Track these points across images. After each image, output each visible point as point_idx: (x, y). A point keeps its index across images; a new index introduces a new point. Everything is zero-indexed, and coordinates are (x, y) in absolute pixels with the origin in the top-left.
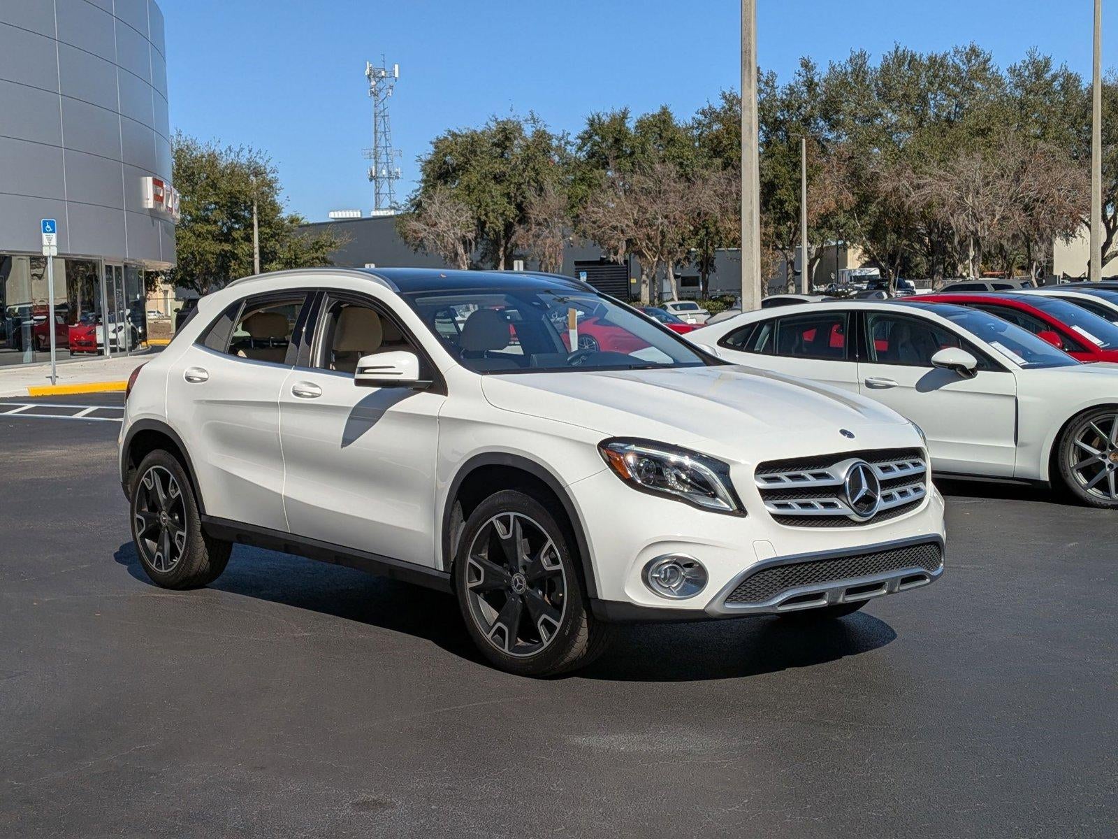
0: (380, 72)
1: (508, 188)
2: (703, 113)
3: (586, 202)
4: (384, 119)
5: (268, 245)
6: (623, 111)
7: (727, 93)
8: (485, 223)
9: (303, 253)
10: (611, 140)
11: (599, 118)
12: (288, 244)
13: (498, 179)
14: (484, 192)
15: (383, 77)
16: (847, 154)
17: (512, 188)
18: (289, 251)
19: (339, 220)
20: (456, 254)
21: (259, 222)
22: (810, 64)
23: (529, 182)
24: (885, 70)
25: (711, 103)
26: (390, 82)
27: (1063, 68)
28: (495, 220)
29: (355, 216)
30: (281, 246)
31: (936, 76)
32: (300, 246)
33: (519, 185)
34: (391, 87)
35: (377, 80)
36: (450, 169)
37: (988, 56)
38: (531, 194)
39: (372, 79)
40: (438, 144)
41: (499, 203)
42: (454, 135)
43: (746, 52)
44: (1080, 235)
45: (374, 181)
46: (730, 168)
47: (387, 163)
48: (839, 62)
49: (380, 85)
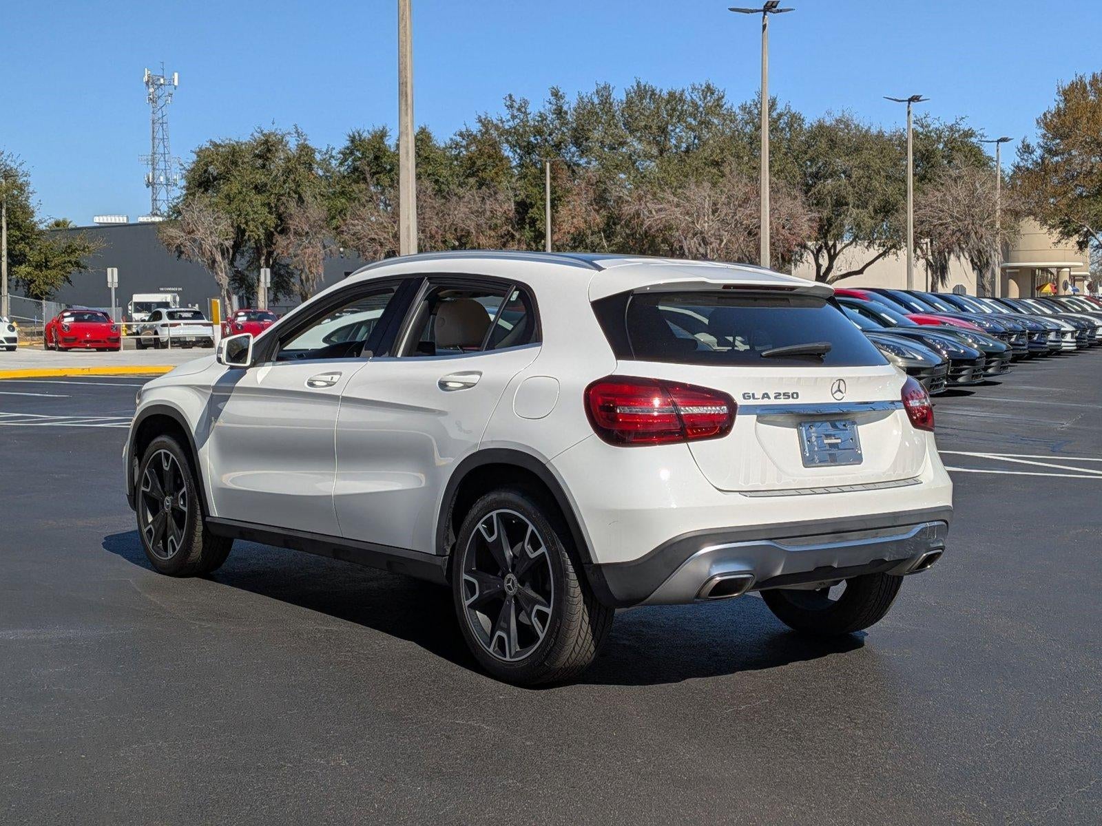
0: (159, 79)
1: (269, 199)
2: (461, 135)
3: (345, 215)
4: (162, 127)
5: (17, 247)
6: (381, 129)
7: (483, 117)
8: (244, 231)
9: (55, 257)
10: (372, 156)
11: (359, 135)
12: (38, 247)
13: (259, 189)
14: (244, 201)
15: (161, 85)
16: (594, 180)
17: (273, 200)
18: (39, 254)
19: (103, 225)
20: (214, 261)
21: (8, 224)
22: (560, 94)
23: (289, 193)
24: (630, 103)
25: (468, 126)
26: (170, 89)
27: (787, 107)
28: (255, 229)
29: (122, 222)
30: (31, 249)
31: (674, 110)
32: (52, 249)
33: (279, 197)
34: (170, 95)
35: (156, 87)
36: (211, 178)
37: (722, 94)
38: (292, 206)
39: (151, 86)
40: (200, 153)
41: (259, 212)
42: (216, 145)
43: (402, 83)
44: (807, 261)
45: (151, 187)
46: (484, 187)
47: (165, 169)
48: (587, 93)
49: (159, 92)
